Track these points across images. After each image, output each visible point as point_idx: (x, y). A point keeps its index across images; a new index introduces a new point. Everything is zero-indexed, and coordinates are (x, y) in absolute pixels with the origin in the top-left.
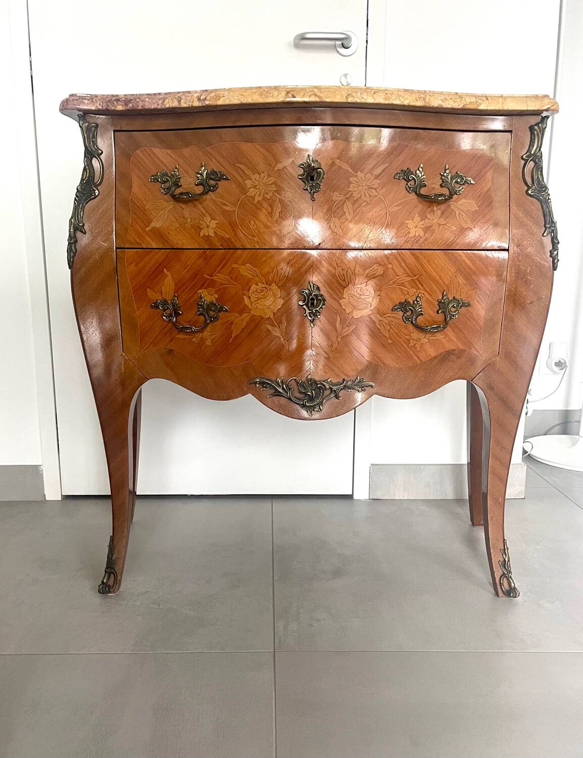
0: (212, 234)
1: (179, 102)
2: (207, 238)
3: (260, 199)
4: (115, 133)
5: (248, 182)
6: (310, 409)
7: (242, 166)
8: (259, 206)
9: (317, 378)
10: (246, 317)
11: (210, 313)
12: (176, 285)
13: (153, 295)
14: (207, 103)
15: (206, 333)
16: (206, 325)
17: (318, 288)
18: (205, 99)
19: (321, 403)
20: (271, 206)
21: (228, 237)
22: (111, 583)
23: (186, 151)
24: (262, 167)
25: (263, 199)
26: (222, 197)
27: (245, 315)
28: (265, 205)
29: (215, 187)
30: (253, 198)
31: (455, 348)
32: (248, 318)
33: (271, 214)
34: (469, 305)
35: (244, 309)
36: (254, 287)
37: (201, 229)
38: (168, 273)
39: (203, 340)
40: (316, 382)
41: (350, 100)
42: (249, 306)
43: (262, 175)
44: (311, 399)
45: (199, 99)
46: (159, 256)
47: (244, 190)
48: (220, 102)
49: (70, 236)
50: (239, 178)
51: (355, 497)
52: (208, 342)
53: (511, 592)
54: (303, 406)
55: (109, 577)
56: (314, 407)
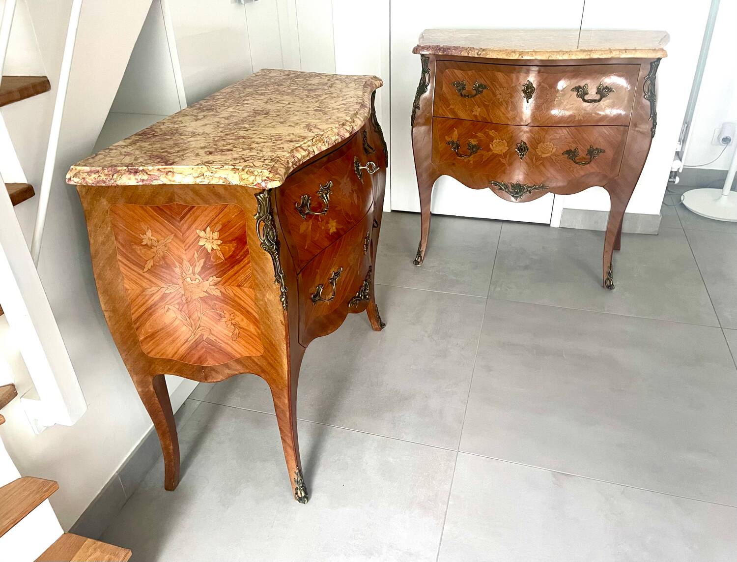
0: (478, 114)
1: (468, 54)
2: (475, 116)
3: (502, 100)
4: (438, 61)
5: (498, 92)
6: (516, 198)
7: (495, 83)
8: (501, 104)
9: (521, 184)
10: (490, 153)
11: (474, 149)
12: (459, 135)
13: (448, 139)
14: (481, 56)
15: (471, 158)
16: (471, 155)
17: (525, 143)
18: (480, 54)
19: (522, 195)
20: (507, 105)
21: (485, 117)
22: (419, 260)
23: (470, 73)
24: (505, 85)
25: (504, 101)
26: (484, 97)
27: (490, 152)
28: (504, 104)
29: (481, 92)
30: (499, 99)
31: (595, 171)
32: (491, 154)
33: (507, 108)
34: (604, 152)
35: (489, 150)
36: (495, 141)
37: (473, 111)
38: (456, 130)
39: (469, 161)
40: (520, 185)
41: (550, 58)
42: (492, 149)
43: (504, 89)
44: (517, 193)
45: (478, 54)
46: (451, 122)
47: (495, 95)
48: (487, 57)
49: (413, 111)
50: (493, 89)
51: (551, 226)
52: (472, 162)
53: (610, 287)
54: (513, 196)
55: (418, 258)
56: (518, 197)
